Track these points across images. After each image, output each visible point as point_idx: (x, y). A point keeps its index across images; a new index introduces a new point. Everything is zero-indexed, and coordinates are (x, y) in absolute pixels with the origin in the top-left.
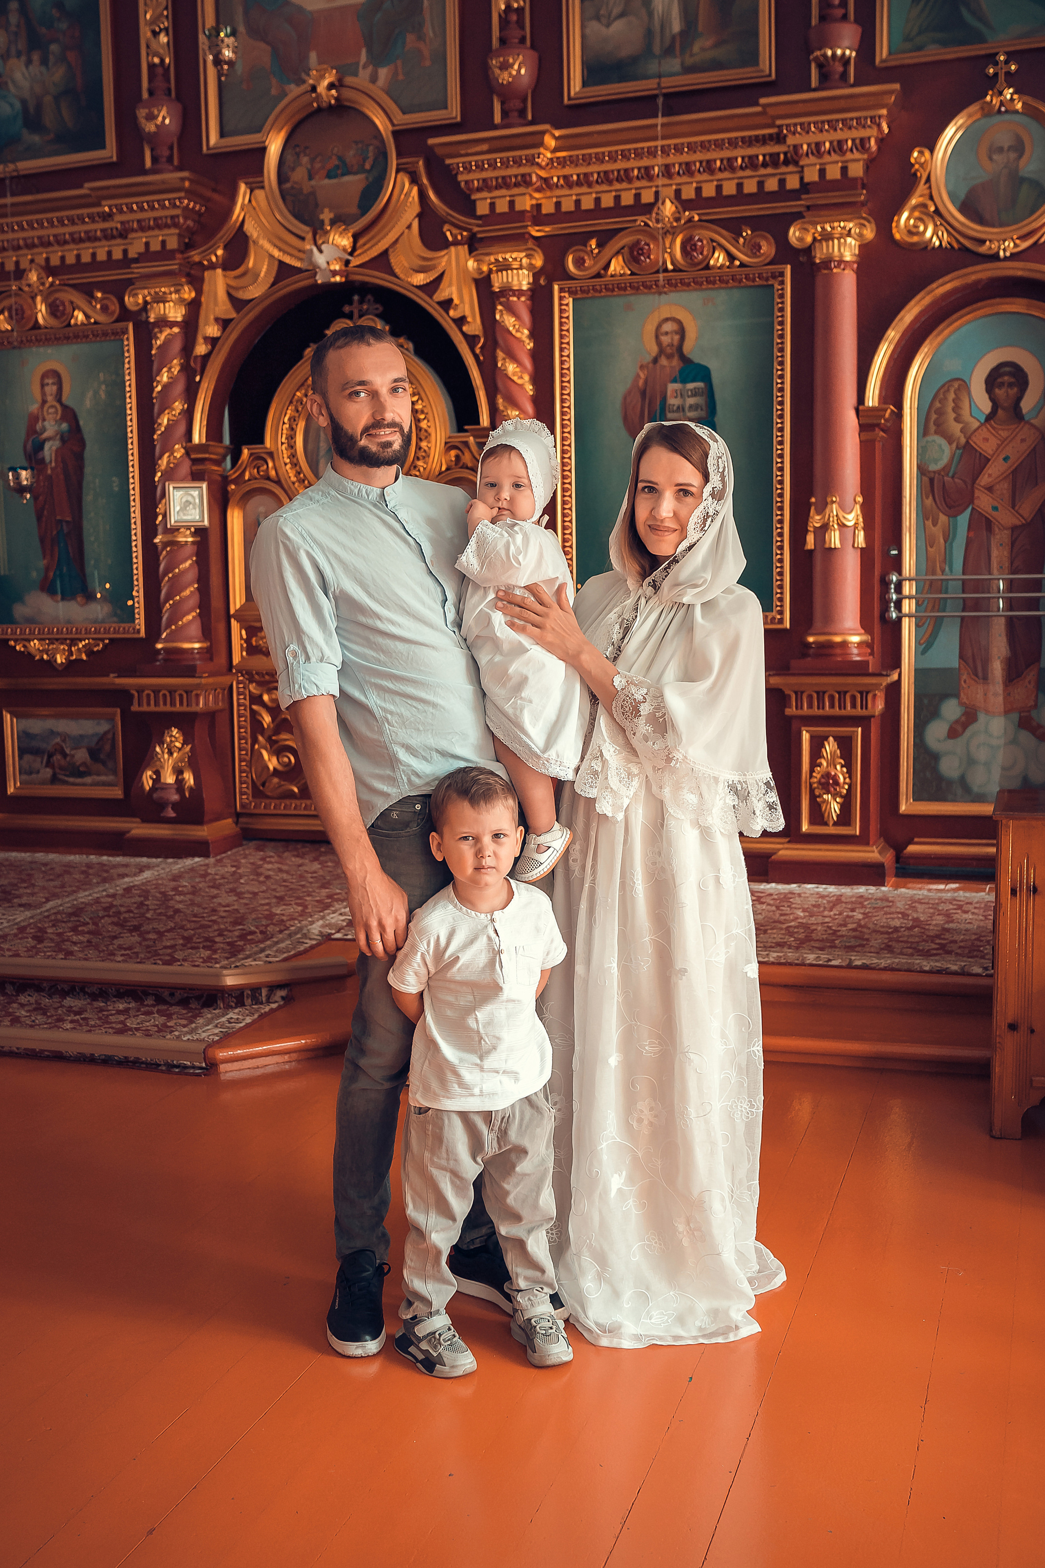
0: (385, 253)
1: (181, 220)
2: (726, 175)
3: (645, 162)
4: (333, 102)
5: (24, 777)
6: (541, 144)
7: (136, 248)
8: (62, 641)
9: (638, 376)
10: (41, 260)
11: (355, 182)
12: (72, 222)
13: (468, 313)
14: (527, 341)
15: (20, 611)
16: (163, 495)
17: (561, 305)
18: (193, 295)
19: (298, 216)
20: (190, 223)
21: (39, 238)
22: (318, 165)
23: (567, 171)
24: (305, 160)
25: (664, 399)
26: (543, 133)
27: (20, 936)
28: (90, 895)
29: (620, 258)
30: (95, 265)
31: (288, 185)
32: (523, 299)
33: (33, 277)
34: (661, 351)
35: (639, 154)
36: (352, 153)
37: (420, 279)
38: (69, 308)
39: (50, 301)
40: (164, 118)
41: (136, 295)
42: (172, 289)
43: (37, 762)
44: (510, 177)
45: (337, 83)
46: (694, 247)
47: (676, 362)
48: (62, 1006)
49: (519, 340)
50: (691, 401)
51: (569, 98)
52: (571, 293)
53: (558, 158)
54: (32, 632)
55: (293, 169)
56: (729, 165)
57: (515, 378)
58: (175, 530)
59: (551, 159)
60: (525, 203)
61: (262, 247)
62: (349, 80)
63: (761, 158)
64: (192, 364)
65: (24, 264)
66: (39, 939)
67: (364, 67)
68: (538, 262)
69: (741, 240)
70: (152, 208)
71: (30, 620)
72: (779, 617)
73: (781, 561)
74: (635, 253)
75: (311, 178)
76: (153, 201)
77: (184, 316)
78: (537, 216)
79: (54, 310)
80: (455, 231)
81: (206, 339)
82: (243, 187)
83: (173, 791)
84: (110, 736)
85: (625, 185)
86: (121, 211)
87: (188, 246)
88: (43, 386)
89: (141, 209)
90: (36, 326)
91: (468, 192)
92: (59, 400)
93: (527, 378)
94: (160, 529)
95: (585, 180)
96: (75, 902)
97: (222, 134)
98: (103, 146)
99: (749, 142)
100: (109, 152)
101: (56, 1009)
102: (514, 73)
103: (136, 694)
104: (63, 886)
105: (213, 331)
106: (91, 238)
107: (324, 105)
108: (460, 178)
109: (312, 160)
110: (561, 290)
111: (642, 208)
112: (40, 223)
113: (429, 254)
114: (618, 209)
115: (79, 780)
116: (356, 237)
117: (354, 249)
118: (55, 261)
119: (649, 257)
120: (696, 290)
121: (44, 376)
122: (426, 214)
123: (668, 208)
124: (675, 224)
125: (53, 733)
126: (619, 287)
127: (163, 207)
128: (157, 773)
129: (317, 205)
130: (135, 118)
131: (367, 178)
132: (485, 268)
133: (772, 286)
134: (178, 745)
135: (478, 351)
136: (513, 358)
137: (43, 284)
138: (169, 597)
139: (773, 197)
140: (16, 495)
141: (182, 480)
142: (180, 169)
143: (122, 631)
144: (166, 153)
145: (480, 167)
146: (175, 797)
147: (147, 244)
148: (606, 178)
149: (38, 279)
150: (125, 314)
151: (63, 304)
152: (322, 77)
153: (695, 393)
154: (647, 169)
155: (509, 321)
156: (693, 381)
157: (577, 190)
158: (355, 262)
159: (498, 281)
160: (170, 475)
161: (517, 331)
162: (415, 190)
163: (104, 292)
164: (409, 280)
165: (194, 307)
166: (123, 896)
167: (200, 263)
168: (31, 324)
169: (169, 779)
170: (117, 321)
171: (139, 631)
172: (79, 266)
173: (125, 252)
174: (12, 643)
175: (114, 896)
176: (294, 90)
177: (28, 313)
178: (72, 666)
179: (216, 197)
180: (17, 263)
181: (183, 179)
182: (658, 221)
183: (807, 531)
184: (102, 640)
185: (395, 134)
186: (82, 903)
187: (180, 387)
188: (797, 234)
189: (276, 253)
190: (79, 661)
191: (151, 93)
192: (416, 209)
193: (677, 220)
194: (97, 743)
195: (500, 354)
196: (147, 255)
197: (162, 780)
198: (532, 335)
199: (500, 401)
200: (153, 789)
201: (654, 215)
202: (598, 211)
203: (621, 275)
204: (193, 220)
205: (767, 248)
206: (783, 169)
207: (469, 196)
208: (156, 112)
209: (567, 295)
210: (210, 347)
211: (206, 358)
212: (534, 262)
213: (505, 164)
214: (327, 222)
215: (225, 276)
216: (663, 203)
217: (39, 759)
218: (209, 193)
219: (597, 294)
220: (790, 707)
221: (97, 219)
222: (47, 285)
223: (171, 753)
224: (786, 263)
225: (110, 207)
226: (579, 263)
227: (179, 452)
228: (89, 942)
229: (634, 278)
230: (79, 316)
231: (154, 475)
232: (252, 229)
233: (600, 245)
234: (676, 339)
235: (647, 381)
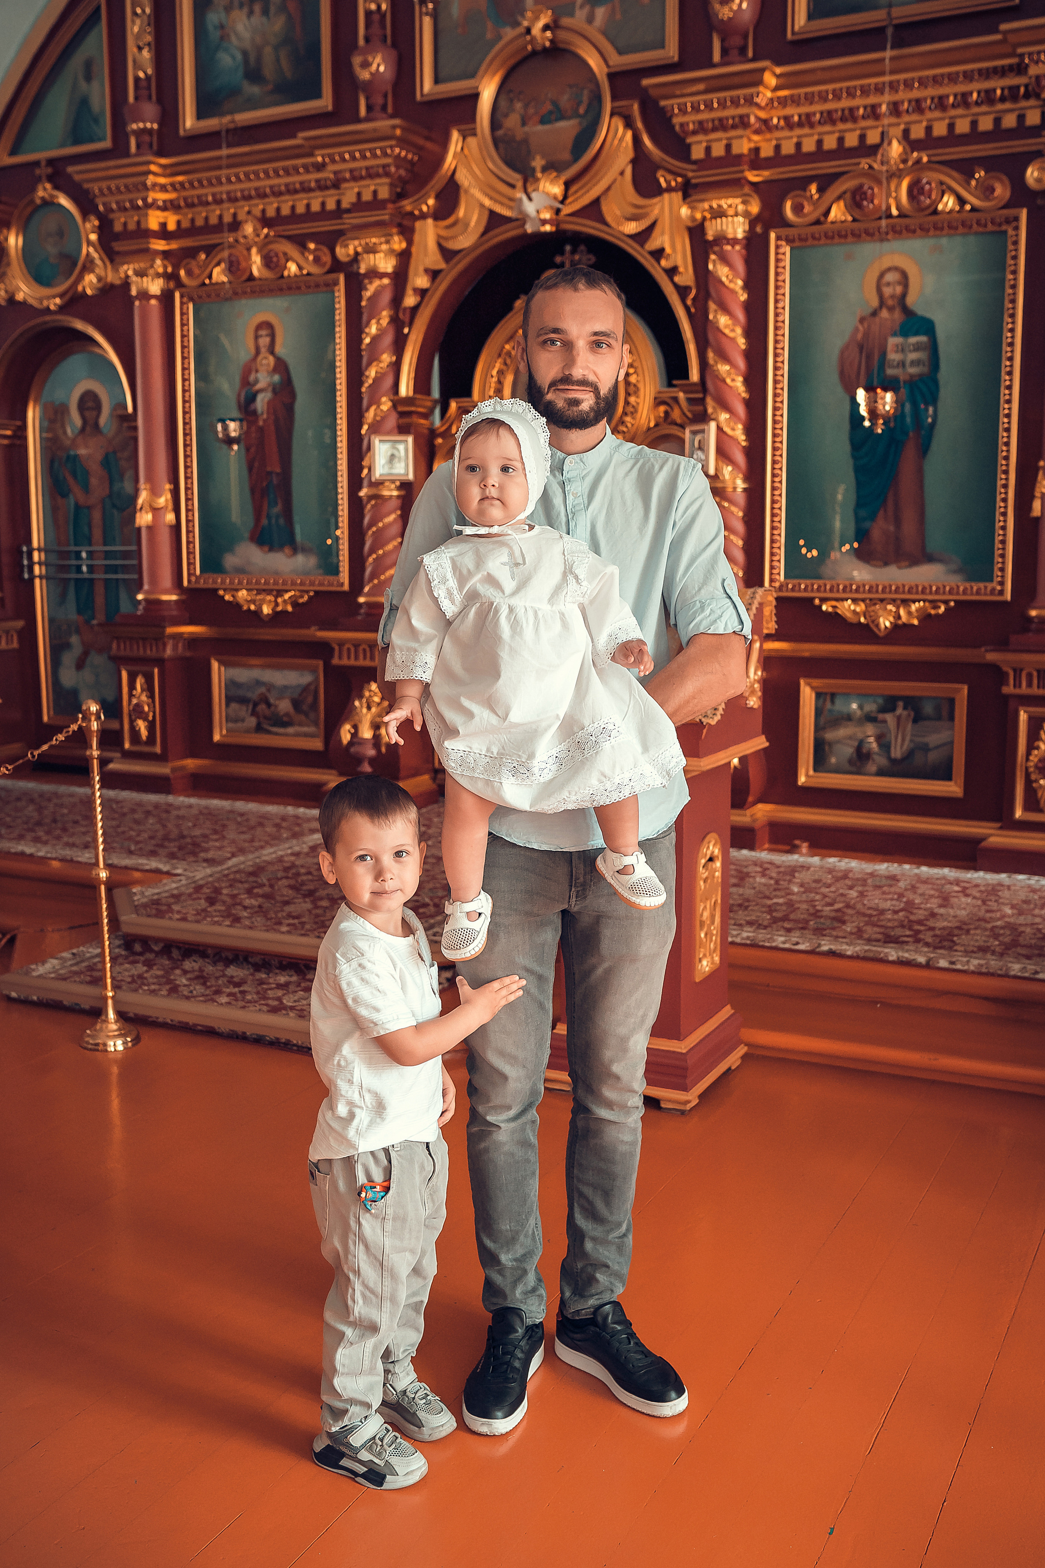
0: (596, 202)
1: (393, 169)
2: (960, 111)
3: (872, 100)
4: (548, 44)
5: (231, 725)
6: (760, 82)
7: (348, 198)
8: (269, 592)
9: (856, 330)
10: (257, 211)
11: (568, 128)
12: (287, 172)
13: (680, 263)
14: (740, 292)
15: (230, 561)
16: (369, 448)
17: (777, 254)
18: (404, 245)
19: (510, 163)
20: (402, 172)
21: (256, 189)
22: (531, 111)
23: (788, 111)
24: (519, 105)
25: (883, 354)
26: (763, 70)
28: (275, 852)
29: (842, 203)
30: (309, 216)
31: (500, 133)
32: (738, 248)
33: (249, 229)
34: (882, 303)
35: (865, 91)
36: (566, 97)
37: (632, 228)
38: (283, 260)
39: (265, 251)
40: (379, 65)
41: (346, 246)
42: (383, 239)
43: (243, 711)
44: (727, 119)
45: (552, 25)
46: (921, 191)
47: (898, 315)
49: (733, 292)
50: (913, 356)
51: (793, 33)
52: (789, 241)
53: (779, 98)
54: (240, 583)
55: (506, 116)
56: (964, 100)
57: (727, 331)
58: (380, 484)
59: (772, 100)
60: (743, 147)
61: (473, 196)
62: (565, 21)
63: (999, 92)
64: (401, 315)
65: (241, 216)
66: (212, 901)
67: (582, 7)
68: (755, 208)
69: (973, 183)
70: (364, 157)
71: (240, 570)
72: (999, 588)
73: (1004, 528)
74: (858, 198)
75: (524, 123)
76: (365, 150)
77: (395, 267)
78: (756, 161)
79: (268, 261)
80: (669, 177)
81: (416, 290)
82: (455, 135)
83: (370, 746)
84: (312, 687)
85: (849, 125)
86: (333, 161)
87: (400, 196)
88: (257, 337)
89: (353, 158)
90: (251, 278)
91: (682, 135)
92: (271, 350)
93: (739, 331)
94: (365, 483)
95: (807, 121)
96: (258, 861)
97: (437, 80)
98: (318, 95)
99: (986, 74)
100: (325, 102)
102: (735, 7)
103: (337, 648)
104: (252, 841)
105: (422, 281)
106: (305, 189)
107: (539, 48)
108: (676, 121)
109: (526, 106)
110: (778, 238)
111: (868, 150)
112: (256, 174)
113: (641, 201)
114: (841, 151)
115: (281, 730)
116: (568, 185)
117: (565, 197)
118: (271, 213)
119: (872, 202)
120: (921, 237)
121: (259, 327)
122: (640, 159)
124: (902, 166)
125: (258, 683)
126: (840, 234)
127: (375, 156)
128: (355, 727)
129: (529, 152)
130: (350, 66)
131: (580, 123)
132: (699, 216)
133: (1005, 232)
134: (377, 699)
135: (689, 302)
136: (726, 310)
137: (258, 235)
138: (372, 551)
139: (1010, 134)
140: (225, 447)
141: (389, 433)
142: (392, 116)
143: (327, 584)
144: (379, 101)
145: (696, 109)
146: (372, 752)
147: (359, 194)
148: (829, 118)
149: (255, 230)
150: (337, 266)
151: (277, 255)
152: (537, 18)
153: (917, 348)
154: (874, 107)
155: (723, 272)
156: (916, 334)
157: (798, 132)
158: (566, 210)
159: (711, 230)
160: (375, 429)
161: (731, 281)
162: (629, 135)
163: (317, 243)
164: (621, 228)
165: (404, 257)
166: (307, 854)
167: (411, 213)
168: (245, 277)
169: (367, 733)
170: (330, 271)
171: (342, 584)
172: (294, 218)
173: (339, 202)
174: (221, 592)
175: (297, 854)
176: (509, 33)
177: (243, 264)
178: (278, 617)
179: (429, 145)
180: (235, 215)
181: (394, 127)
182: (882, 163)
183: (1033, 497)
184: (307, 592)
185: (611, 76)
186: (265, 861)
187: (388, 339)
188: (1036, 174)
189: (487, 202)
190: (284, 612)
191: (367, 40)
192: (630, 154)
193: (904, 161)
194: (300, 695)
195: (712, 306)
196: (359, 206)
197: (360, 735)
198: (747, 286)
199: (711, 355)
200: (351, 743)
201: (879, 157)
202: (820, 154)
203: (842, 222)
204: (406, 170)
205: (1002, 191)
206: (1024, 104)
207: (684, 140)
208: (370, 59)
209: (783, 243)
210: (418, 299)
211: (415, 309)
212: (749, 208)
213: (722, 104)
214: (538, 169)
215: (436, 226)
216: (890, 143)
217: (244, 708)
218: (421, 142)
219: (816, 242)
220: (1008, 685)
221: (311, 169)
222: (262, 236)
223: (369, 708)
224: (1022, 206)
225: (323, 157)
226: (798, 209)
227: (386, 405)
228: (260, 907)
229: (856, 225)
230: (293, 268)
231: (361, 427)
232: (463, 178)
233: (821, 190)
234: (899, 289)
235: (866, 335)
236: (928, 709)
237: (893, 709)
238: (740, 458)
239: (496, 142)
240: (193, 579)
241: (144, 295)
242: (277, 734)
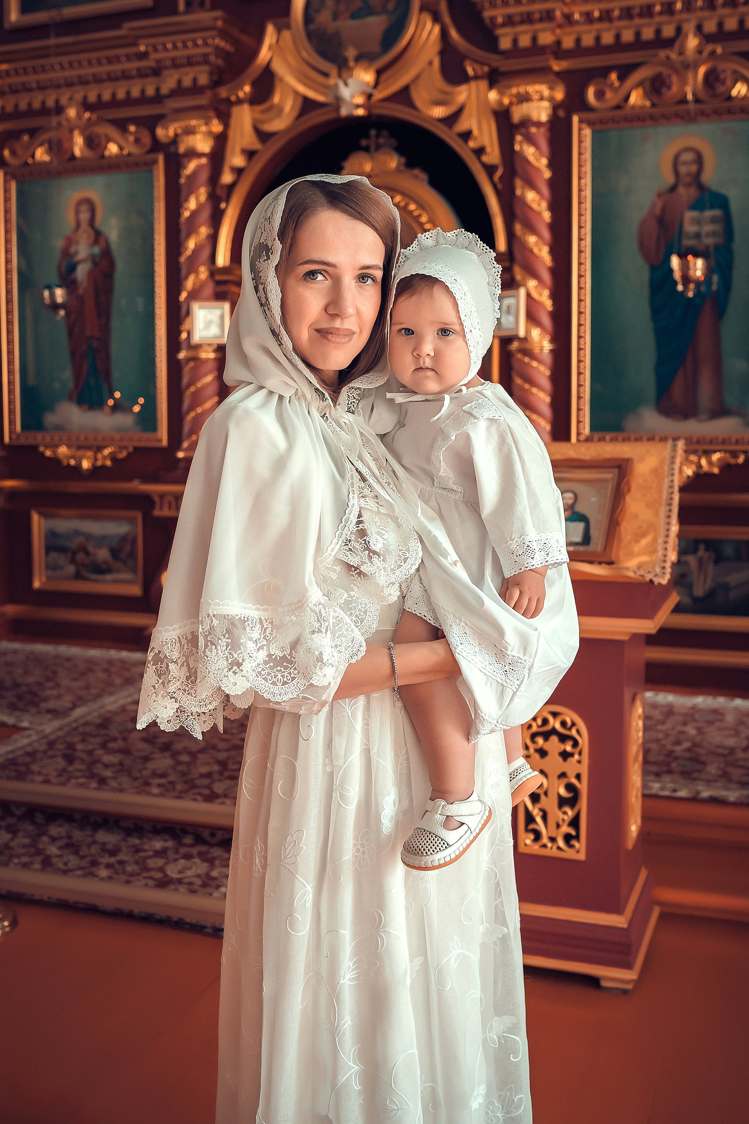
0: (406, 89)
1: (212, 59)
5: (50, 573)
7: (168, 84)
8: (88, 448)
9: (655, 204)
10: (79, 96)
11: (377, 23)
12: (110, 61)
13: (487, 144)
14: (546, 170)
15: (50, 419)
16: (188, 313)
17: (579, 136)
18: (221, 128)
19: (323, 54)
20: (220, 62)
21: (79, 77)
22: (342, 8)
23: (589, 7)
24: (330, 2)
25: (681, 225)
27: (50, 753)
29: (641, 90)
30: (129, 102)
31: (312, 27)
32: (542, 130)
33: (72, 113)
34: (678, 180)
37: (439, 112)
38: (104, 141)
39: (87, 133)
41: (167, 129)
42: (202, 122)
43: (62, 559)
44: (534, 12)
46: (717, 79)
47: (693, 192)
48: (94, 842)
49: (537, 169)
50: (708, 228)
52: (590, 123)
54: (60, 439)
55: (318, 11)
57: (533, 205)
58: (198, 347)
60: (546, 38)
61: (287, 84)
64: (218, 192)
65: (64, 101)
66: (70, 759)
68: (559, 95)
70: (185, 47)
71: (59, 428)
74: (656, 85)
75: (335, 19)
76: (187, 40)
77: (211, 148)
78: (558, 52)
79: (90, 142)
80: (477, 67)
81: (233, 169)
82: (270, 30)
84: (131, 537)
85: (646, 21)
86: (156, 50)
87: (216, 83)
88: (77, 213)
89: (175, 48)
90: (73, 157)
91: (491, 27)
92: (92, 225)
93: (544, 205)
94: (184, 345)
95: (606, 16)
96: (102, 710)
101: (89, 846)
103: (158, 500)
104: (88, 688)
105: (238, 161)
106: (126, 76)
108: (486, 14)
110: (581, 121)
111: (664, 43)
112: (80, 62)
113: (448, 88)
114: (638, 44)
115: (100, 577)
116: (379, 73)
117: (376, 84)
118: (92, 98)
119: (670, 89)
120: (715, 120)
121: (79, 204)
122: (447, 50)
123: (692, 42)
124: (698, 56)
125: (77, 533)
126: (639, 119)
127: (196, 45)
129: (341, 44)
131: (389, 19)
132: (506, 101)
135: (496, 179)
136: (532, 185)
137: (81, 119)
138: (192, 408)
140: (51, 311)
141: (206, 300)
142: (212, 9)
143: (146, 440)
145: (505, 4)
147: (179, 81)
148: (627, 13)
149: (77, 114)
150: (157, 146)
151: (98, 137)
153: (712, 220)
154: (670, 5)
155: (529, 151)
156: (710, 209)
157: (597, 26)
158: (378, 95)
159: (517, 114)
160: (194, 295)
161: (536, 160)
162: (437, 29)
163: (137, 126)
164: (429, 113)
165: (221, 141)
167: (228, 99)
168: (67, 156)
170: (150, 152)
171: (160, 441)
172: (114, 103)
173: (158, 90)
174: (42, 449)
177: (66, 145)
178: (97, 472)
179: (245, 39)
180: (57, 101)
181: (215, 19)
182: (679, 54)
184: (126, 448)
187: (205, 215)
189: (302, 89)
190: (103, 467)
192: (438, 46)
193: (700, 53)
194: (119, 543)
195: (518, 183)
196: (179, 91)
198: (551, 165)
199: (518, 228)
201: (676, 49)
202: (618, 46)
203: (640, 107)
204: (224, 60)
207: (493, 31)
209: (585, 126)
210: (234, 177)
211: (231, 188)
212: (554, 94)
214: (352, 59)
215: (252, 111)
216: (686, 36)
217: (64, 557)
218: (238, 34)
219: (616, 126)
221: (133, 58)
222: (85, 119)
225: (146, 46)
226: (600, 95)
227: (203, 273)
228: (121, 764)
229: (654, 110)
230: (113, 148)
231: (179, 294)
232: (279, 68)
233: (622, 78)
234: (694, 168)
235: (664, 209)
236: (728, 551)
237: (695, 551)
238: (546, 321)
239: (310, 35)
240: (14, 437)
242: (96, 581)
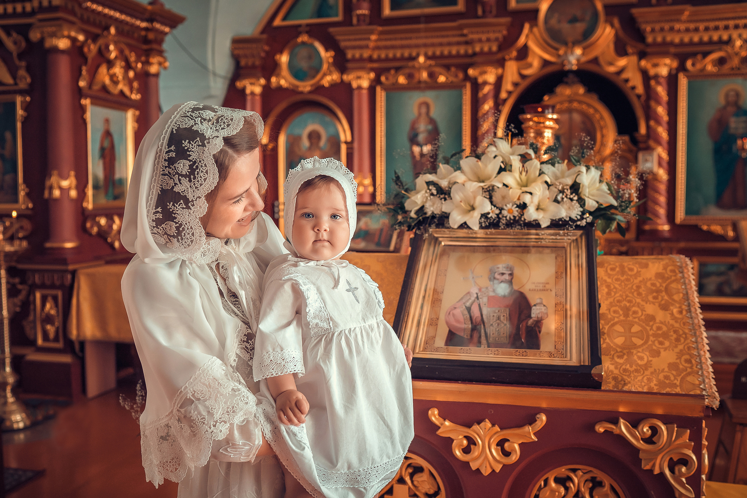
0: (597, 58)
1: (500, 39)
7: (475, 50)
9: (716, 114)
10: (424, 52)
13: (637, 84)
14: (665, 96)
17: (682, 82)
18: (500, 71)
24: (557, 15)
29: (711, 64)
30: (450, 56)
32: (665, 80)
33: (421, 59)
34: (728, 103)
37: (612, 69)
38: (438, 75)
39: (429, 71)
41: (473, 70)
42: (492, 69)
47: (734, 108)
49: (662, 97)
50: (742, 125)
52: (688, 77)
55: (551, 19)
57: (660, 113)
60: (668, 39)
61: (535, 52)
64: (499, 102)
68: (674, 64)
74: (721, 61)
75: (559, 23)
77: (495, 80)
78: (673, 45)
79: (431, 75)
80: (633, 49)
81: (506, 91)
82: (527, 26)
85: (715, 32)
86: (472, 33)
87: (500, 50)
88: (419, 108)
91: (643, 33)
92: (428, 115)
93: (665, 114)
97: (517, 2)
98: (456, 4)
100: (461, 8)
105: (509, 87)
106: (450, 44)
109: (560, 15)
110: (683, 76)
111: (723, 43)
113: (617, 58)
114: (711, 42)
116: (584, 50)
117: (583, 55)
118: (430, 53)
121: (421, 104)
122: (618, 41)
123: (738, 43)
126: (711, 76)
131: (587, 24)
132: (647, 66)
135: (642, 102)
136: (659, 104)
137: (425, 64)
144: (489, 9)
147: (482, 48)
148: (707, 29)
150: (467, 78)
151: (436, 72)
155: (658, 88)
156: (741, 116)
157: (691, 34)
158: (582, 60)
159: (652, 72)
161: (661, 92)
162: (613, 31)
163: (455, 68)
164: (608, 69)
165: (500, 77)
167: (504, 58)
168: (417, 80)
170: (463, 81)
172: (442, 56)
173: (467, 51)
177: (416, 76)
181: (508, 21)
182: (732, 49)
185: (605, 7)
187: (492, 112)
189: (543, 55)
192: (613, 39)
193: (742, 48)
195: (653, 102)
196: (480, 54)
199: (652, 123)
202: (701, 43)
203: (712, 71)
209: (685, 78)
210: (509, 95)
211: (505, 100)
215: (517, 64)
216: (735, 40)
221: (457, 36)
222: (428, 64)
225: (467, 31)
226: (693, 65)
229: (718, 73)
230: (442, 79)
232: (531, 45)
233: (703, 58)
235: (721, 117)
238: (666, 166)
241: (360, 88)
